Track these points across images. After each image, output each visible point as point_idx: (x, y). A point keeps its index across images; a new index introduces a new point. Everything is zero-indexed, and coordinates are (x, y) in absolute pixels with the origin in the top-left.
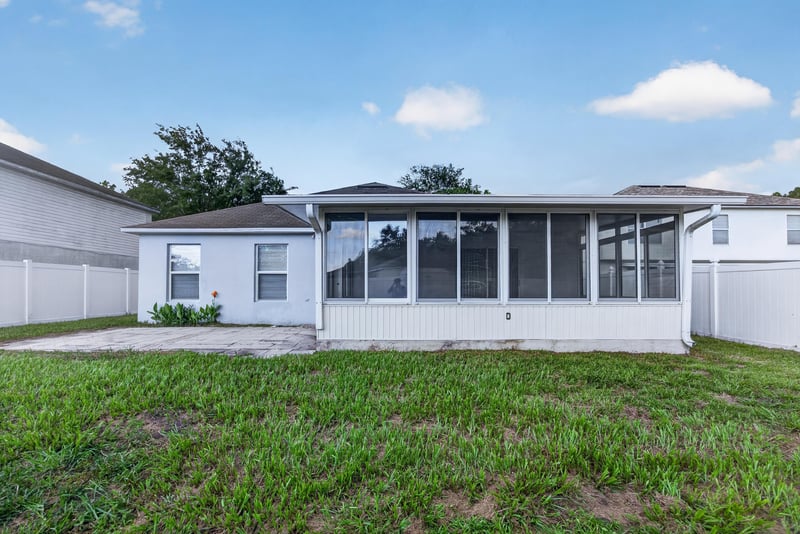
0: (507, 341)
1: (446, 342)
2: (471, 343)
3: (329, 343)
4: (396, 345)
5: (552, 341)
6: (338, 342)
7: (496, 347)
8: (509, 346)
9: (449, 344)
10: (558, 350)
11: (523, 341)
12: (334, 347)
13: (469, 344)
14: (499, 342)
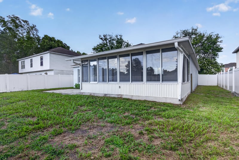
0: (119, 95)
1: (105, 94)
2: (111, 95)
3: (83, 93)
4: (95, 94)
5: (132, 96)
6: (84, 93)
7: (116, 96)
8: (120, 96)
9: (106, 95)
10: (133, 99)
11: (123, 95)
12: (84, 94)
13: (110, 95)
14: (117, 95)
